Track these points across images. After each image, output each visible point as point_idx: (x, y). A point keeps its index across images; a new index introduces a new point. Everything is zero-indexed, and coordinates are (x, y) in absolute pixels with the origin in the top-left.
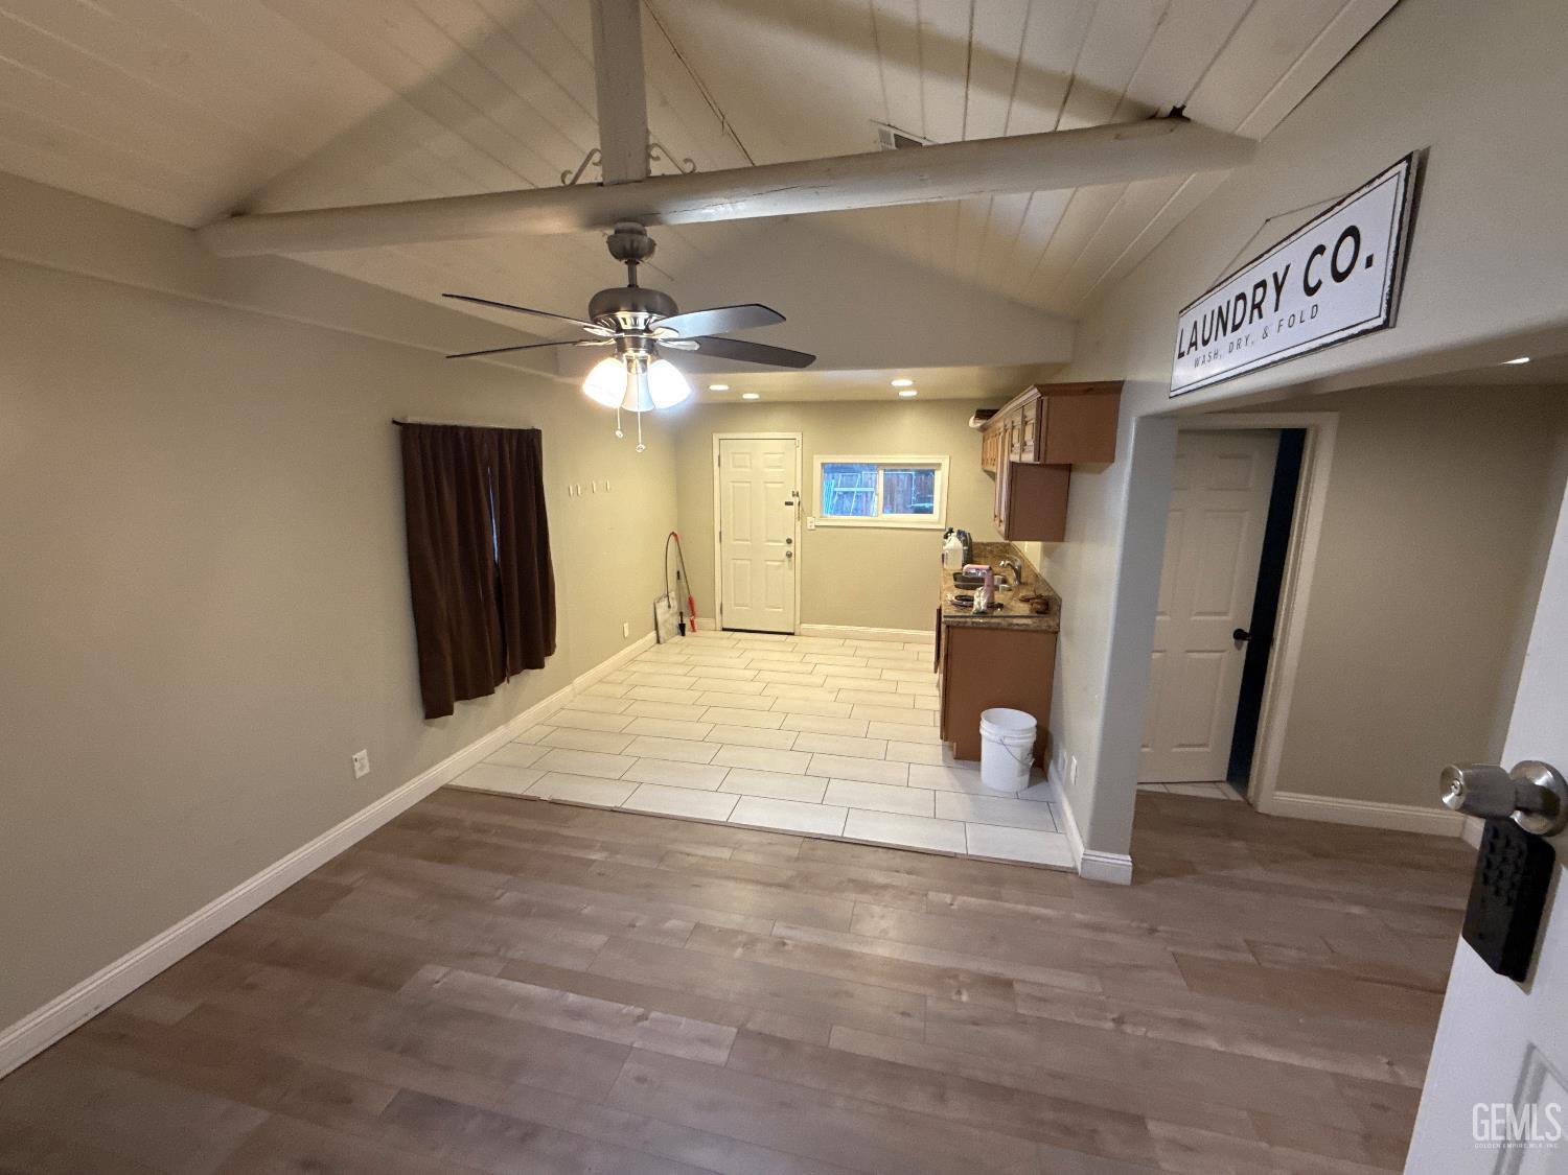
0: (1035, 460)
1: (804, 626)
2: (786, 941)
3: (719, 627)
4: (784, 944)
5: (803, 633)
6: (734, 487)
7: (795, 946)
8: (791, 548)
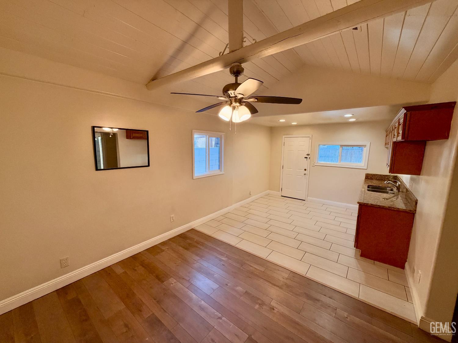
0: (402, 139)
2: (275, 309)
3: (280, 195)
4: (274, 309)
5: (308, 200)
6: (288, 152)
7: (278, 312)
8: (306, 172)
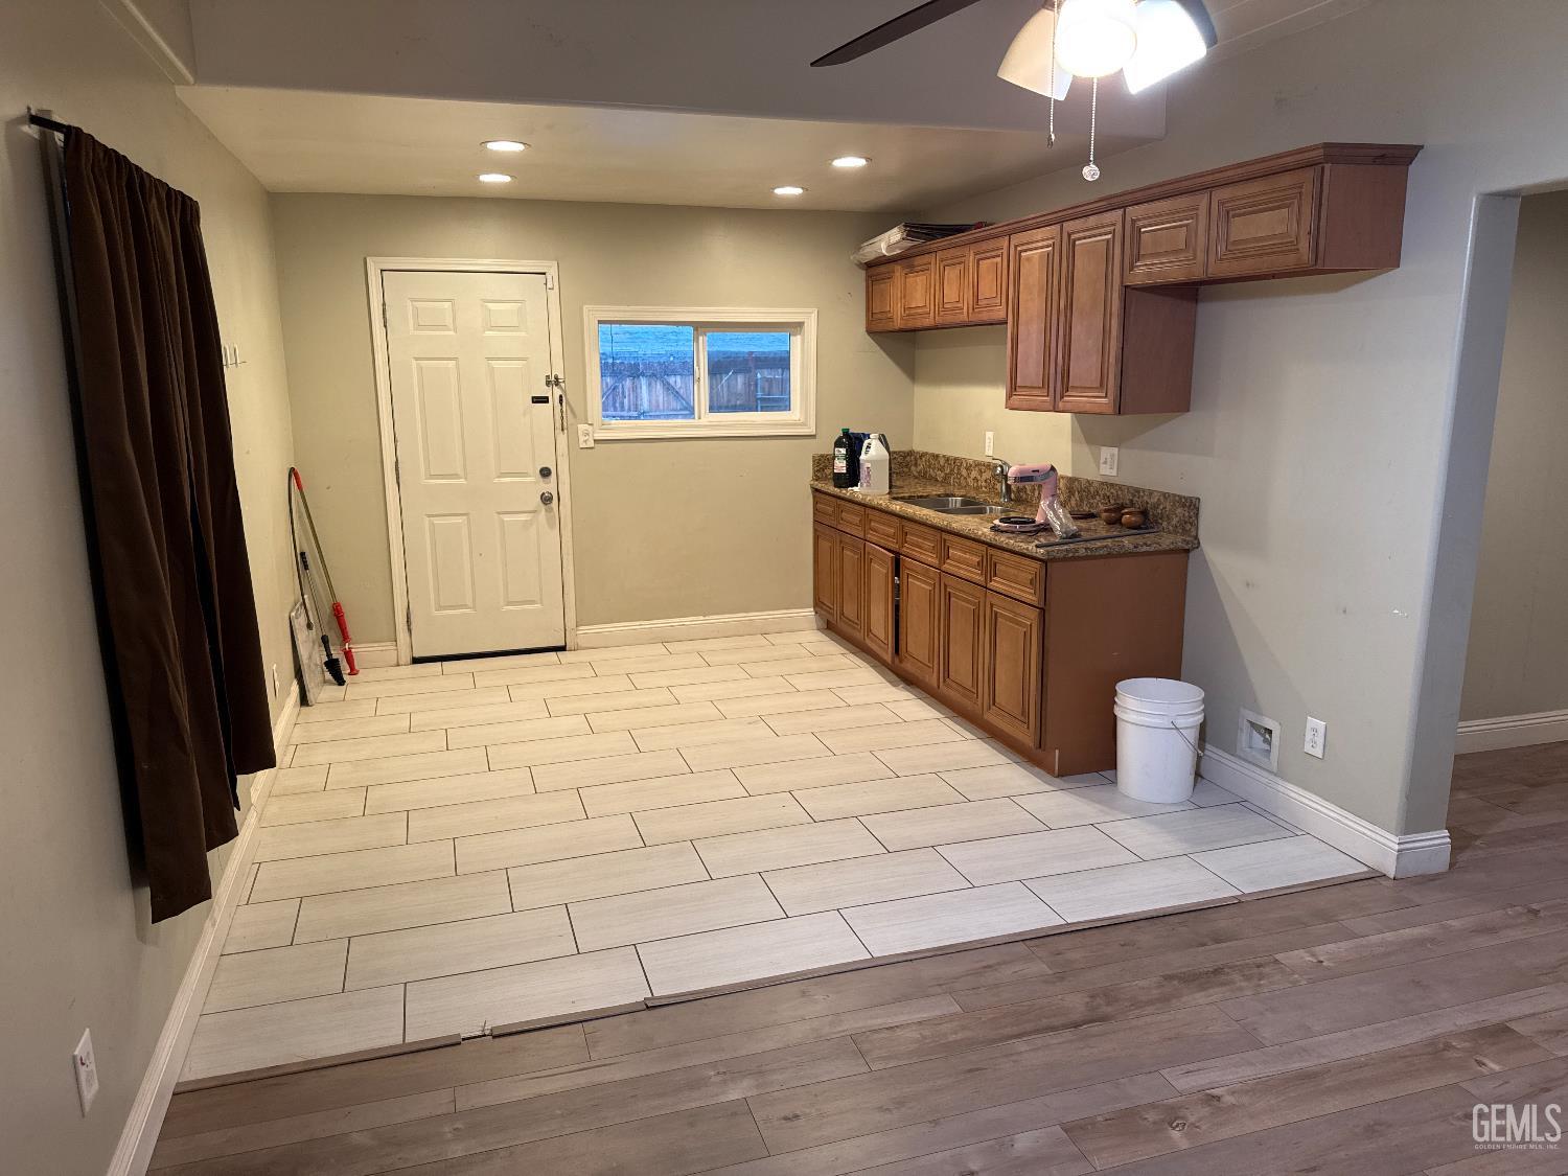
1: (583, 629)
3: (406, 657)
5: (582, 643)
6: (420, 369)
8: (549, 486)
